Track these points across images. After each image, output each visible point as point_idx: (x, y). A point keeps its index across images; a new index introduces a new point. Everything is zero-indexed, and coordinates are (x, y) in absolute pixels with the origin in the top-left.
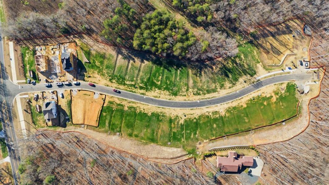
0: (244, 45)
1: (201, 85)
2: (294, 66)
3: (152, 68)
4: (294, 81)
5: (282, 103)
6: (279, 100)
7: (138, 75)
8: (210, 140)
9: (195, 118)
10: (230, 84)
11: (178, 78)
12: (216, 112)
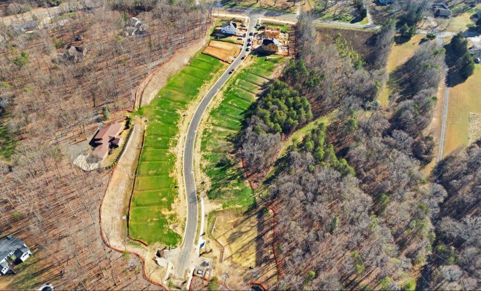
0: (253, 197)
1: (215, 137)
2: (204, 253)
3: (248, 101)
4: (181, 247)
5: (156, 221)
6: (161, 218)
7: (244, 89)
8: (145, 131)
9: (177, 123)
10: (206, 166)
11: (229, 119)
12: (175, 144)
